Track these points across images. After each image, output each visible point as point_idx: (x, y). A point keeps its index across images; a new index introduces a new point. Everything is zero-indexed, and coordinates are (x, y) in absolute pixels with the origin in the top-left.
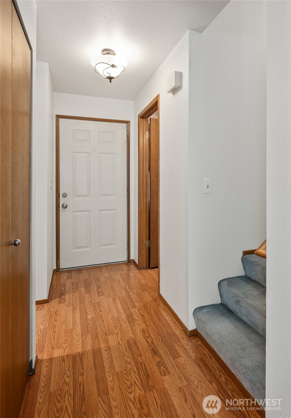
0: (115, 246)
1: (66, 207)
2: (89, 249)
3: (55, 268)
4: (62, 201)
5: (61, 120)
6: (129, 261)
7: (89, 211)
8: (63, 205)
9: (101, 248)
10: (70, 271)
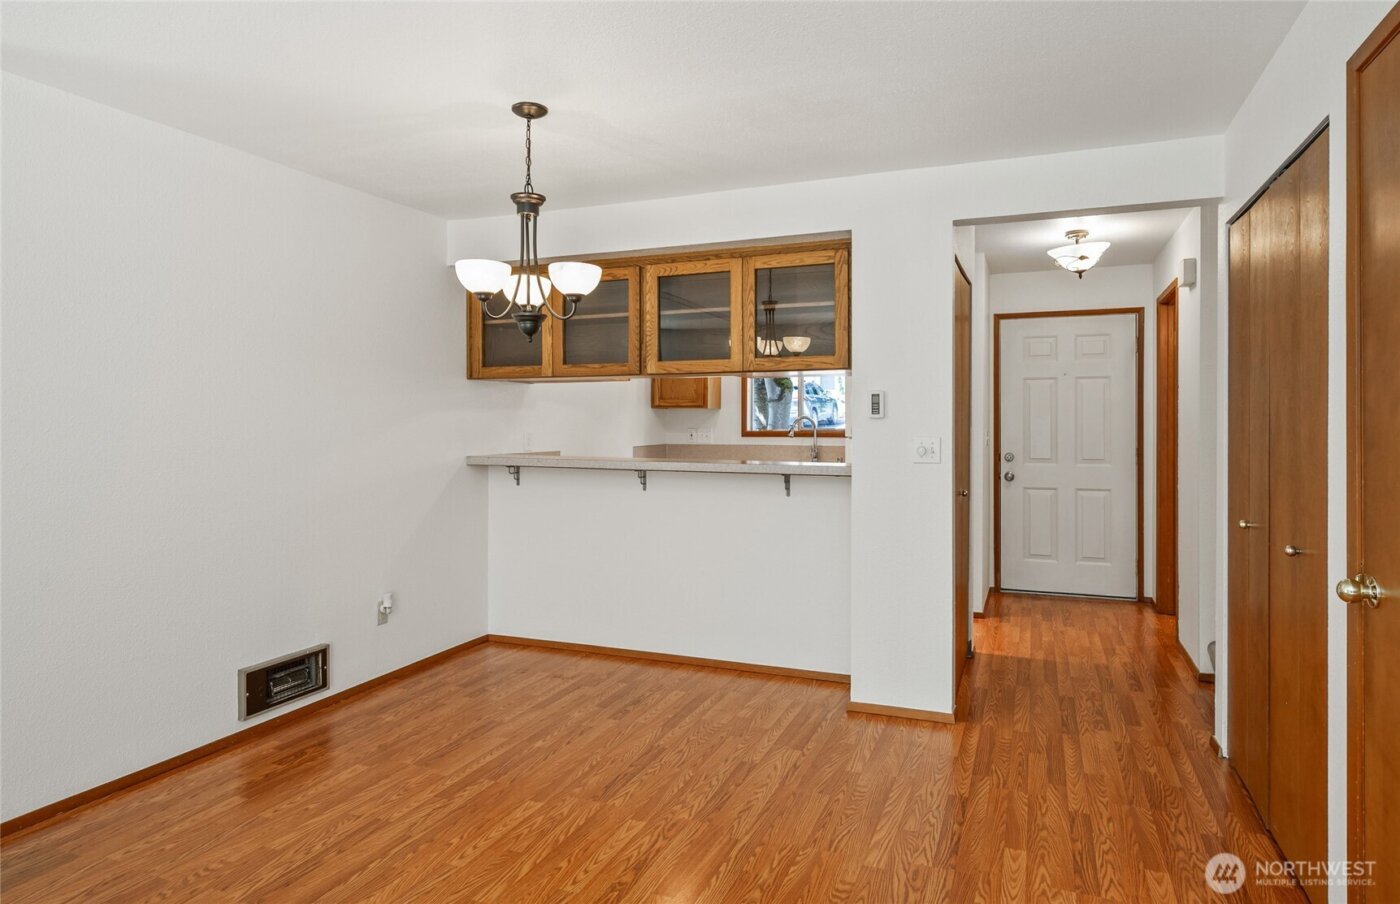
0: (1108, 564)
1: (1012, 478)
2: (1055, 561)
3: (992, 585)
4: (1005, 468)
5: (1003, 322)
6: (1141, 600)
7: (1055, 489)
8: (1007, 474)
9: (1078, 563)
10: (1019, 595)
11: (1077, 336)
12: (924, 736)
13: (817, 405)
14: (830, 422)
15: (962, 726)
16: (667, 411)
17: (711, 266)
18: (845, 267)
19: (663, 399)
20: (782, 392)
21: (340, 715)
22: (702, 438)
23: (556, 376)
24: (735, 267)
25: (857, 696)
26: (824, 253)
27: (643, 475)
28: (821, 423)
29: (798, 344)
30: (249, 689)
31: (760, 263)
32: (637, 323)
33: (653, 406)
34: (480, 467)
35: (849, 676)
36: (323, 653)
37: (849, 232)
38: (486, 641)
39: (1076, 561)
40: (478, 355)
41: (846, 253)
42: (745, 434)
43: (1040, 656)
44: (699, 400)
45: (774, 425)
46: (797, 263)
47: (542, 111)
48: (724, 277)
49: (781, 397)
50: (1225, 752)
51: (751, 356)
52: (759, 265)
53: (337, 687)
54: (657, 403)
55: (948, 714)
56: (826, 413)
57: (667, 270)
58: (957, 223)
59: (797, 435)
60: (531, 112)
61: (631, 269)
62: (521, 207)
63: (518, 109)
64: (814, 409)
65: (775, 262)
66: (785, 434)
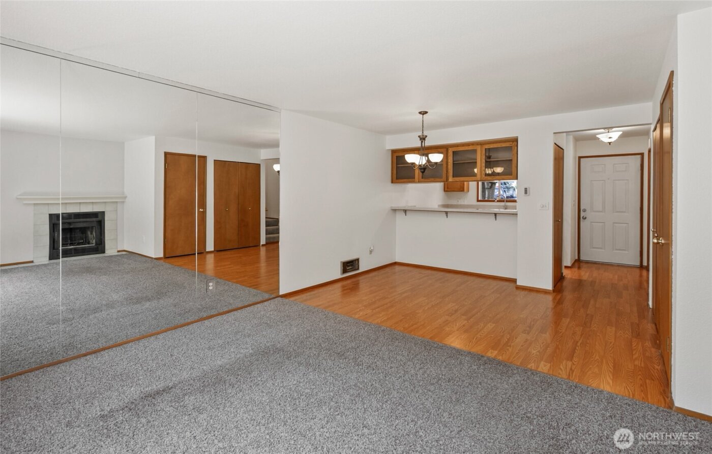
0: (627, 252)
1: (586, 218)
2: (603, 250)
3: (577, 258)
4: (582, 214)
5: (582, 159)
6: (641, 267)
7: (604, 223)
8: (583, 217)
10: (587, 262)
11: (614, 164)
12: (541, 296)
13: (506, 190)
14: (512, 197)
15: (555, 294)
16: (449, 193)
17: (470, 148)
18: (516, 147)
19: (448, 189)
20: (492, 185)
21: (361, 278)
22: (461, 202)
23: (419, 182)
24: (479, 148)
25: (519, 283)
26: (508, 143)
27: (447, 213)
28: (507, 197)
29: (499, 170)
30: (343, 267)
31: (487, 147)
32: (446, 166)
33: (445, 191)
34: (395, 210)
35: (516, 279)
36: (358, 260)
37: (517, 137)
38: (395, 264)
39: (613, 250)
40: (395, 176)
41: (516, 143)
42: (478, 201)
43: (591, 279)
44: (462, 189)
45: (488, 198)
46: (499, 146)
47: (426, 113)
48: (475, 151)
49: (491, 187)
50: (651, 307)
51: (484, 176)
52: (486, 147)
53: (361, 270)
54: (446, 190)
55: (551, 290)
56: (510, 193)
57: (455, 149)
58: (554, 133)
59: (498, 201)
60: (424, 113)
61: (444, 149)
62: (421, 139)
63: (420, 113)
64: (505, 191)
65: (492, 146)
66: (494, 201)
